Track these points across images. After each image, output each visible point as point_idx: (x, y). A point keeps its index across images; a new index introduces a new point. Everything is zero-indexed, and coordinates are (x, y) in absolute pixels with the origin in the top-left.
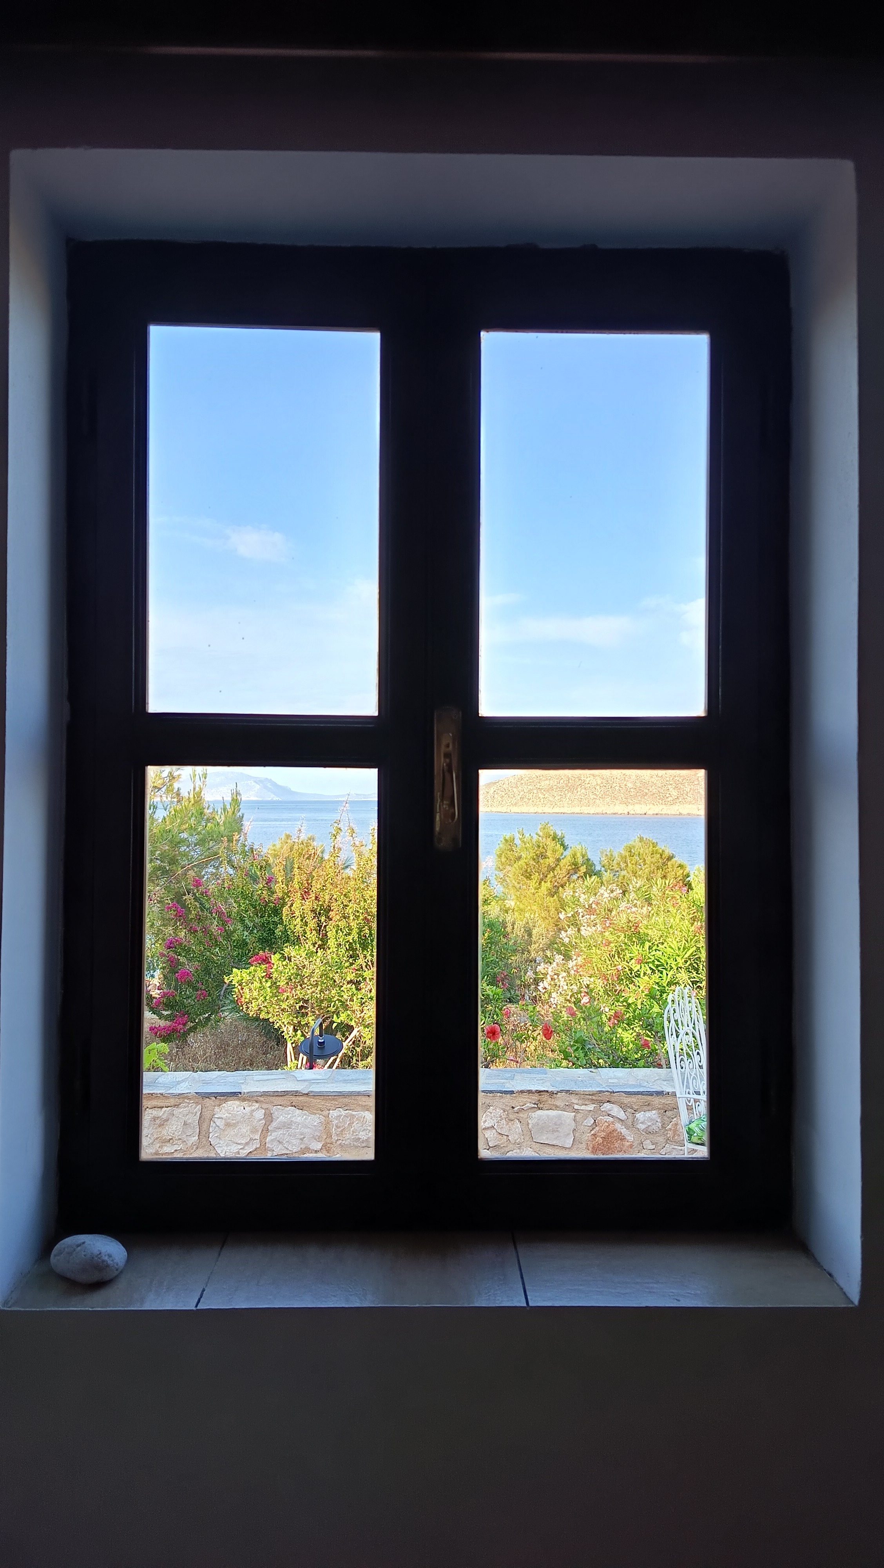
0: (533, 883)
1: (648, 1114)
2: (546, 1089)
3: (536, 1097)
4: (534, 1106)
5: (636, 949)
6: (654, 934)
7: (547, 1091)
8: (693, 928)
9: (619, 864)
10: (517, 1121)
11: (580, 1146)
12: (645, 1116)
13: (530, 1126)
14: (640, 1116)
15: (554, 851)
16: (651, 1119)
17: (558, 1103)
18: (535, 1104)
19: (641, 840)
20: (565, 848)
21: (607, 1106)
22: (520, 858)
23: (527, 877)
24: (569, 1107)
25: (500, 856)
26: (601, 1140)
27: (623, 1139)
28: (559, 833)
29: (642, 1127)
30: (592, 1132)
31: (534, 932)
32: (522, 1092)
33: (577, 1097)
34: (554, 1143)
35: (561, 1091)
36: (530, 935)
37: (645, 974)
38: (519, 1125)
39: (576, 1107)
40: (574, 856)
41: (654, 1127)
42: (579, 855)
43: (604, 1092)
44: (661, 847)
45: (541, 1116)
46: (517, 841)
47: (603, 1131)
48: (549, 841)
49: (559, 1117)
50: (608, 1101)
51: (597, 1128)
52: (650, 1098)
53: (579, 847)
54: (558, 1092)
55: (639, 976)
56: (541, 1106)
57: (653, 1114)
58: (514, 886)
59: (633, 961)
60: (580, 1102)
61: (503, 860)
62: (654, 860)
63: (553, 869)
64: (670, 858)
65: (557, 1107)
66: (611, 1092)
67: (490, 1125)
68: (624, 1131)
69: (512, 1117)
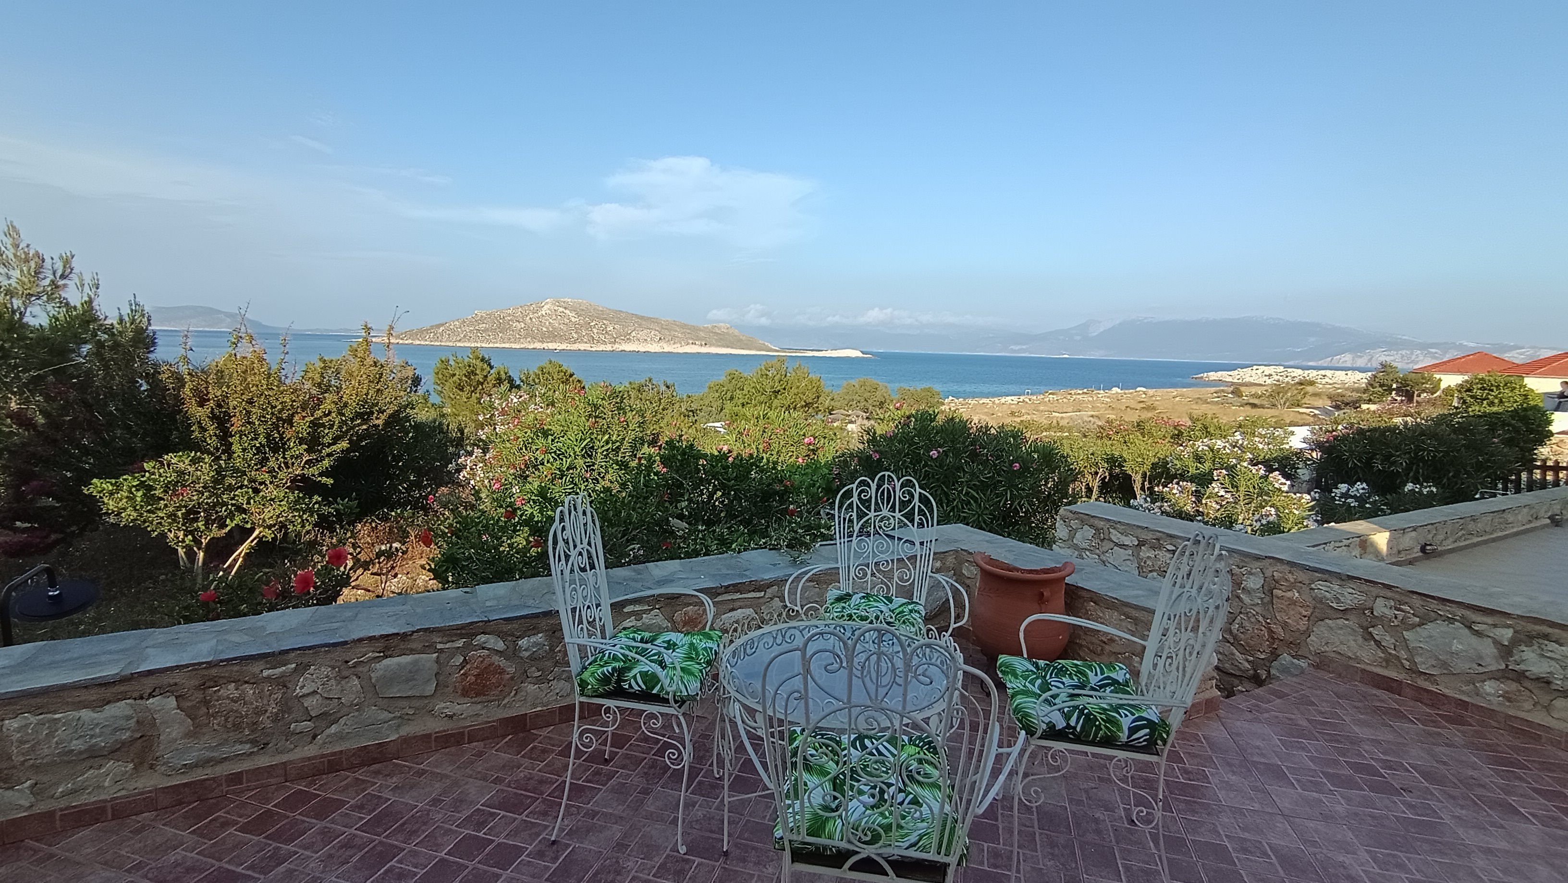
0: (464, 395)
1: (533, 639)
2: (395, 631)
3: (380, 645)
4: (378, 655)
5: (541, 442)
6: (556, 429)
7: (398, 634)
8: (589, 424)
9: (534, 380)
10: (354, 678)
11: (447, 690)
12: (529, 641)
13: (373, 681)
14: (523, 642)
15: (482, 370)
16: (536, 644)
17: (414, 645)
18: (380, 652)
19: (551, 362)
20: (491, 368)
21: (482, 638)
22: (454, 375)
23: (460, 390)
24: (429, 648)
25: (437, 373)
26: (473, 678)
27: (502, 672)
28: (487, 357)
29: (526, 654)
30: (462, 672)
31: (466, 431)
32: (360, 640)
33: (440, 634)
34: (410, 693)
35: (418, 631)
36: (462, 433)
37: (548, 462)
38: (356, 682)
39: (439, 646)
40: (499, 373)
41: (540, 652)
42: (502, 373)
43: (477, 622)
44: (564, 368)
45: (388, 666)
46: (452, 363)
47: (477, 668)
48: (479, 363)
49: (415, 663)
50: (482, 633)
51: (468, 666)
52: (535, 621)
53: (502, 367)
54: (413, 632)
55: (543, 464)
56: (389, 653)
57: (539, 638)
58: (450, 397)
59: (538, 452)
60: (445, 639)
61: (440, 376)
62: (560, 377)
63: (482, 384)
64: (571, 376)
65: (412, 651)
66: (486, 622)
67: (312, 690)
68: (502, 662)
69: (345, 673)
